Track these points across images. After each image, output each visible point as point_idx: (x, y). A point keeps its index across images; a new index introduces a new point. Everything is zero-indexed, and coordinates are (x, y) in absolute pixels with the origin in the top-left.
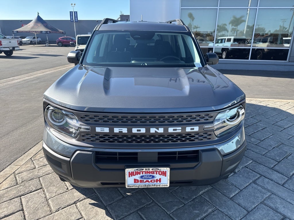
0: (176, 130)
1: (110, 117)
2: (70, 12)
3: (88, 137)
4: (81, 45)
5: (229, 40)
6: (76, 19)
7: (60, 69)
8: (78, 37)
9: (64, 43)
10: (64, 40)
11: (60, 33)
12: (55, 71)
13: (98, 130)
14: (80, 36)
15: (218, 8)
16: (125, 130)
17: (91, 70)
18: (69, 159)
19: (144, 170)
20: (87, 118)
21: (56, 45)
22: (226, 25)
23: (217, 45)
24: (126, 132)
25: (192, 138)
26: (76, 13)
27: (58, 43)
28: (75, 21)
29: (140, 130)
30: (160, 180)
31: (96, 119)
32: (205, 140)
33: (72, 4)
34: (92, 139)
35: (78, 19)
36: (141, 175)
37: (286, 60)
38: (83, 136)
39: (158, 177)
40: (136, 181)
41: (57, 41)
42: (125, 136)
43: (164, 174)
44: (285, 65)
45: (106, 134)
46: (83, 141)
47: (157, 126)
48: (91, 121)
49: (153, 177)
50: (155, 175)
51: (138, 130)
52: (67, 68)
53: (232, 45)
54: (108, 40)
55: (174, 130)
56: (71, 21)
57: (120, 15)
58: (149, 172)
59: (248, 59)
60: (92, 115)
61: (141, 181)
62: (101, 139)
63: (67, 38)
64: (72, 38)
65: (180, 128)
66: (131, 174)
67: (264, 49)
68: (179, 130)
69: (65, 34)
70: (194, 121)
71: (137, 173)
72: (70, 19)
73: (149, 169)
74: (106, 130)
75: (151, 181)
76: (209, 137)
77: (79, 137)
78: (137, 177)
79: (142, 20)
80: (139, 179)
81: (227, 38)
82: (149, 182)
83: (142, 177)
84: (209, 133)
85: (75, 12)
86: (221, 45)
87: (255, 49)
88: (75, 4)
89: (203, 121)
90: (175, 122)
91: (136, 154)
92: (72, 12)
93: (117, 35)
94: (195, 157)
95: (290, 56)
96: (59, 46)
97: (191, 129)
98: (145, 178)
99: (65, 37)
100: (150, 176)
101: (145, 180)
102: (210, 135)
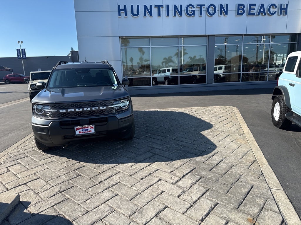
0: (96, 108)
1: (66, 105)
2: (17, 49)
3: (56, 115)
4: (35, 81)
5: (169, 70)
6: (24, 56)
7: (14, 104)
8: (32, 74)
9: (12, 80)
10: (12, 78)
11: (7, 70)
12: (10, 105)
13: (61, 111)
14: (33, 72)
15: (150, 47)
16: (73, 110)
17: (52, 92)
18: (47, 126)
19: (83, 127)
20: (55, 107)
21: (3, 83)
22: (171, 57)
23: (160, 75)
24: (74, 111)
25: (104, 112)
26: (24, 50)
27: (6, 80)
28: (23, 58)
29: (80, 110)
30: (91, 131)
31: (60, 106)
32: (110, 113)
33: (19, 42)
34: (58, 116)
35: (26, 56)
36: (82, 129)
37: (205, 83)
38: (54, 115)
39: (90, 129)
40: (80, 132)
41: (4, 79)
42: (73, 113)
43: (92, 128)
44: (205, 87)
45: (64, 113)
46: (54, 117)
47: (87, 108)
48: (57, 108)
49: (88, 130)
50: (88, 129)
51: (79, 110)
52: (21, 102)
53: (171, 74)
54: (62, 74)
55: (95, 109)
56: (19, 58)
57: (71, 51)
58: (86, 128)
59: (178, 84)
60: (57, 105)
61: (82, 132)
62: (62, 116)
63: (15, 75)
64: (21, 75)
65: (98, 108)
66: (78, 129)
67: (196, 76)
68: (97, 108)
69: (12, 71)
70: (103, 105)
71: (80, 129)
72: (17, 57)
73: (85, 126)
74: (64, 111)
75: (87, 132)
76: (112, 111)
77: (52, 116)
78: (80, 130)
79: (85, 61)
80: (81, 131)
81: (167, 69)
82: (86, 132)
83: (82, 130)
84: (111, 109)
85: (22, 49)
86: (163, 75)
87: (191, 76)
88: (22, 42)
89: (107, 104)
90: (95, 105)
91: (79, 120)
92: (19, 49)
93: (67, 71)
94: (106, 120)
95: (207, 80)
96: (6, 84)
97: (103, 108)
98: (84, 131)
99: (13, 74)
100: (86, 129)
101: (84, 132)
102: (112, 110)
